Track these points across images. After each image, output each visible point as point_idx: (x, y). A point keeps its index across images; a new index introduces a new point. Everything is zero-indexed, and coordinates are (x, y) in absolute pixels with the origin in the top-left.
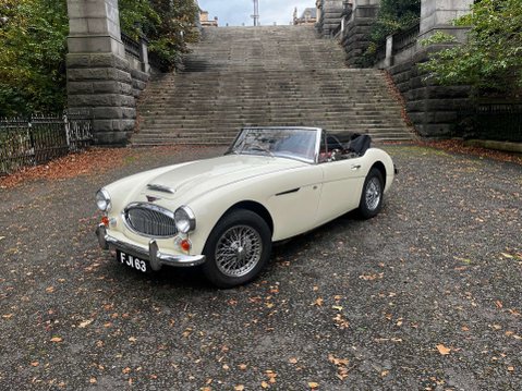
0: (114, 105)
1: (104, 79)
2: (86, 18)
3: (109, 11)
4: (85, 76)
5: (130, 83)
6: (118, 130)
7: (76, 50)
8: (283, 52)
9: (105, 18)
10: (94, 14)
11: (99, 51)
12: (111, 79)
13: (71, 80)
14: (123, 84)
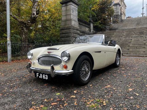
0: (70, 41)
1: (68, 33)
2: (66, 15)
3: (73, 12)
5: (79, 34)
7: (63, 25)
9: (71, 14)
11: (68, 24)
13: (61, 34)
14: (74, 34)
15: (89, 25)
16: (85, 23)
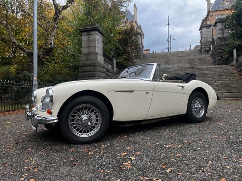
1: (93, 71)
2: (89, 47)
3: (98, 43)
4: (86, 70)
5: (105, 73)
7: (84, 59)
8: (180, 61)
9: (96, 46)
10: (91, 45)
11: (93, 59)
12: (96, 71)
13: (80, 72)
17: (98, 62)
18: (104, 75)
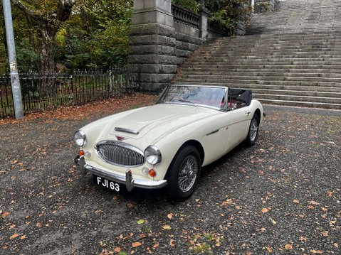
0: (154, 63)
1: (149, 44)
4: (139, 41)
5: (174, 46)
6: (154, 82)
7: (136, 22)
11: (149, 22)
12: (154, 43)
13: (130, 45)
14: (164, 47)
15: (199, 20)
16: (190, 15)
17: (157, 25)
18: (173, 49)
